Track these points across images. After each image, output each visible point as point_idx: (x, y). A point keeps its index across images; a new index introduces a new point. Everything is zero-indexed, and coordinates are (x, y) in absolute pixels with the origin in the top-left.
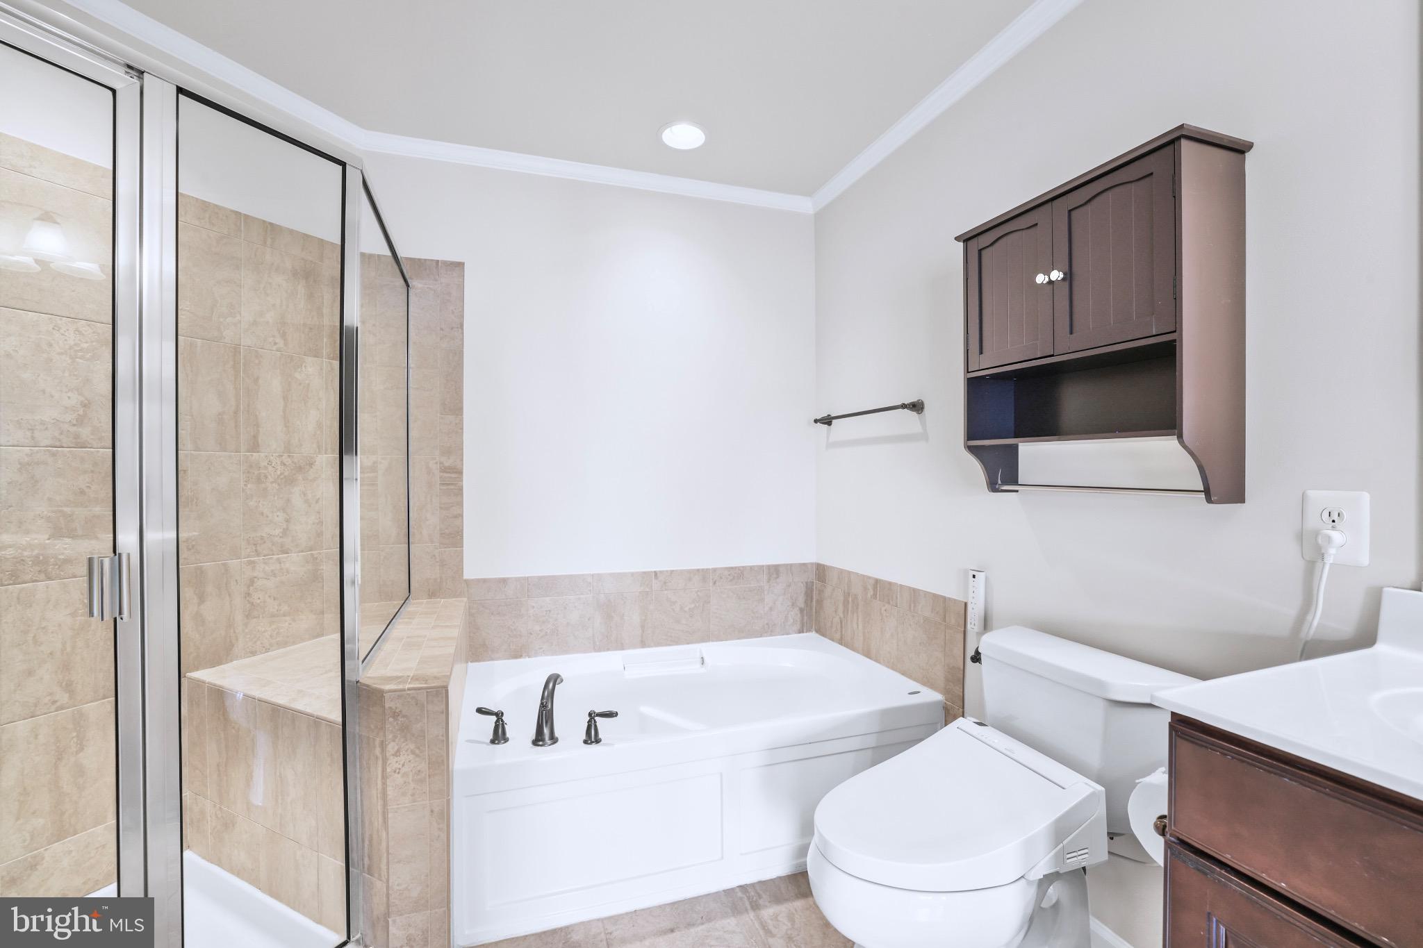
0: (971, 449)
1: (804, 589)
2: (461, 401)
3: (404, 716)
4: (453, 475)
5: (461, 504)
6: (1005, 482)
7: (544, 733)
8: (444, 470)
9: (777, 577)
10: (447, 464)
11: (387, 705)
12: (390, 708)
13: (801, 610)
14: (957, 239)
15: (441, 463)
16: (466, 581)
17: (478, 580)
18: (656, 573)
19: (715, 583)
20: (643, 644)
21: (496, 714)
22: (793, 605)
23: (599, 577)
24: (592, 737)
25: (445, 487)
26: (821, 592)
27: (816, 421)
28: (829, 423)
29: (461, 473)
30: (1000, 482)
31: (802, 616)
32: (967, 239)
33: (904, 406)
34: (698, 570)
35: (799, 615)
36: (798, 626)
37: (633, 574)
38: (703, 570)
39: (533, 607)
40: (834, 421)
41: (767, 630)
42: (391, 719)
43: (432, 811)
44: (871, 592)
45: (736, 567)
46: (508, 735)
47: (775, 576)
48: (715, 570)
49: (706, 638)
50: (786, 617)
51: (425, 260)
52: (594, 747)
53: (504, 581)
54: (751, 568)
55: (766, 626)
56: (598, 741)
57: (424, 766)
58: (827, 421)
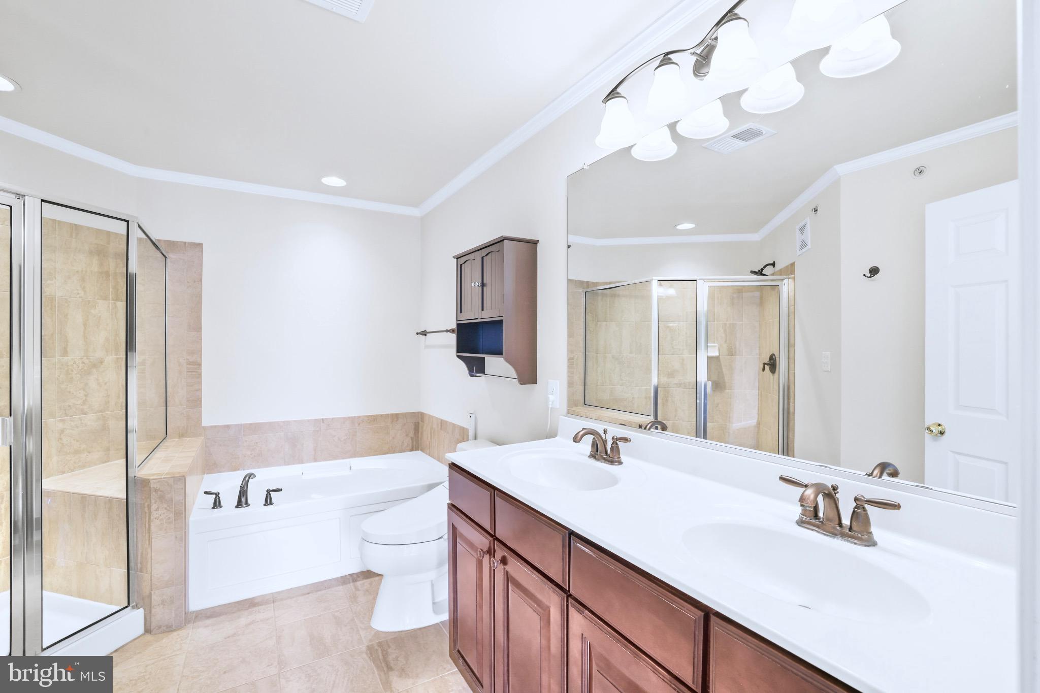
0: (458, 357)
1: (413, 427)
2: (201, 324)
3: (161, 491)
4: (196, 366)
5: (200, 383)
6: (477, 372)
7: (242, 500)
8: (189, 363)
9: (397, 421)
10: (191, 360)
11: (151, 486)
12: (154, 487)
13: (412, 438)
14: (454, 257)
15: (187, 359)
16: (203, 427)
17: (212, 427)
18: (323, 419)
19: (359, 424)
20: (315, 460)
21: (215, 494)
22: (407, 436)
23: (287, 423)
24: (268, 501)
25: (190, 374)
26: (422, 427)
27: (417, 334)
28: (426, 335)
29: (200, 365)
30: (474, 372)
31: (413, 442)
32: (458, 258)
33: (447, 331)
34: (349, 418)
35: (411, 441)
36: (410, 447)
37: (308, 421)
38: (352, 417)
39: (246, 441)
40: (428, 334)
41: (392, 450)
42: (154, 493)
43: (176, 537)
44: (440, 427)
45: (372, 416)
46: (222, 504)
47: (396, 419)
48: (359, 417)
49: (355, 455)
50: (403, 443)
51: (177, 242)
52: (269, 506)
53: (228, 427)
54: (382, 416)
55: (391, 448)
56: (271, 504)
57: (172, 515)
58: (424, 333)
